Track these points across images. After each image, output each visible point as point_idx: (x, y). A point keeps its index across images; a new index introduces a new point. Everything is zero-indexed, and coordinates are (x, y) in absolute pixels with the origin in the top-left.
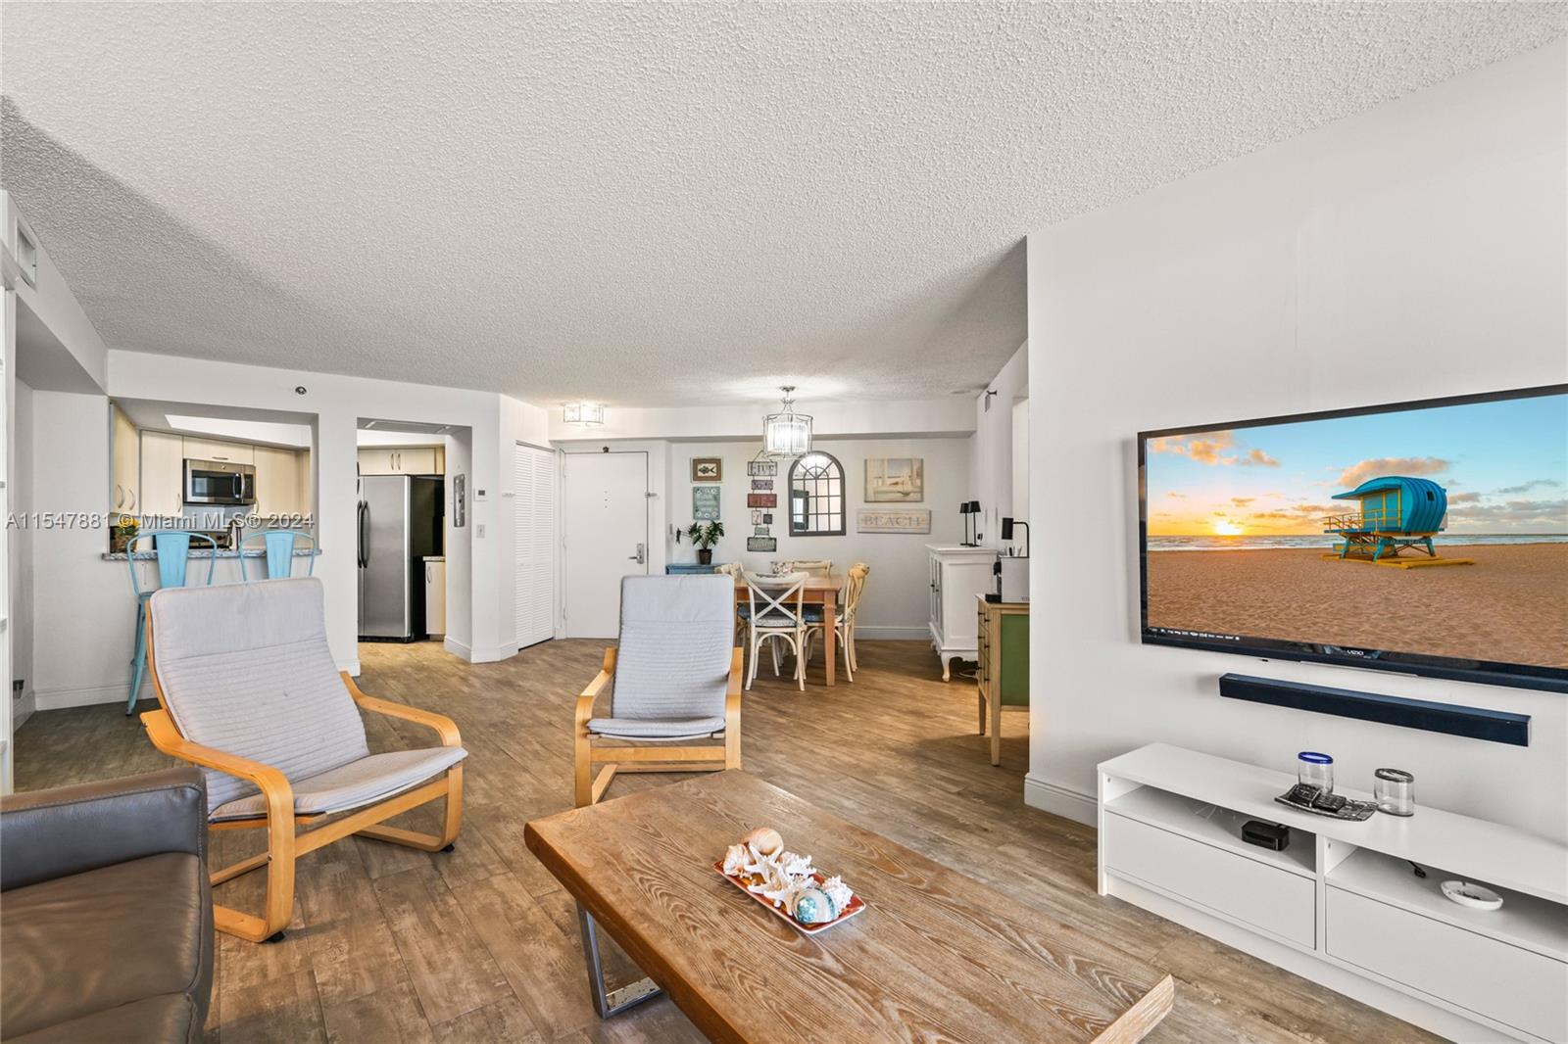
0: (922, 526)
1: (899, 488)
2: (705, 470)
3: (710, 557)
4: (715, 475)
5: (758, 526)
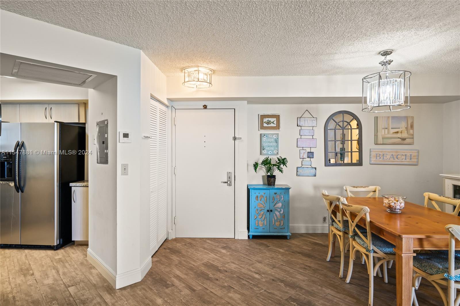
0: (413, 160)
1: (399, 135)
2: (268, 123)
3: (275, 181)
4: (275, 125)
5: (304, 160)
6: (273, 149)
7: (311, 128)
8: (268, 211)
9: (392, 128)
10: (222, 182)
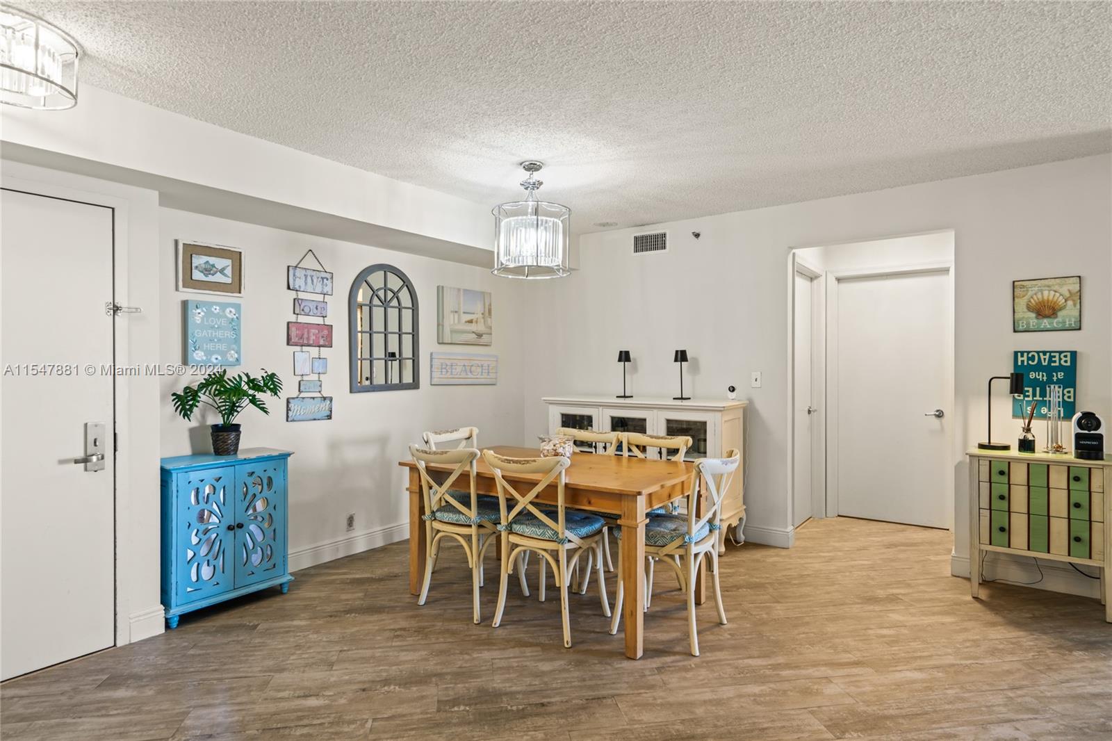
0: (491, 376)
2: (208, 270)
3: (238, 440)
4: (229, 281)
5: (305, 378)
6: (223, 347)
7: (320, 298)
8: (230, 528)
9: (464, 313)
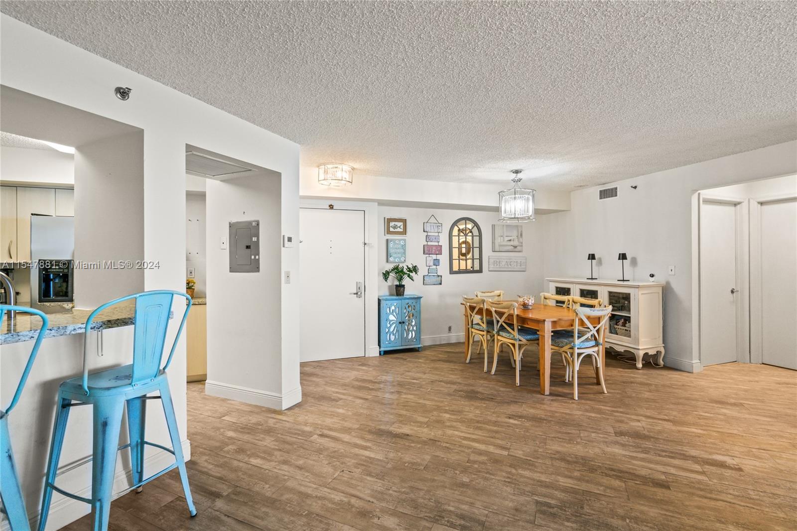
0: (522, 267)
1: (512, 243)
2: (395, 227)
3: (404, 290)
4: (402, 230)
5: (431, 267)
6: (400, 255)
7: (437, 234)
8: (400, 323)
9: (506, 236)
10: (351, 294)
